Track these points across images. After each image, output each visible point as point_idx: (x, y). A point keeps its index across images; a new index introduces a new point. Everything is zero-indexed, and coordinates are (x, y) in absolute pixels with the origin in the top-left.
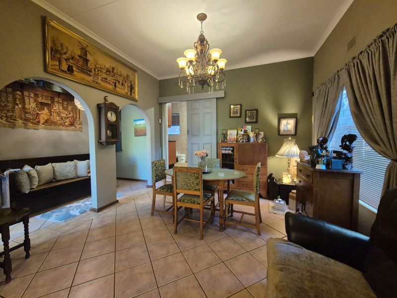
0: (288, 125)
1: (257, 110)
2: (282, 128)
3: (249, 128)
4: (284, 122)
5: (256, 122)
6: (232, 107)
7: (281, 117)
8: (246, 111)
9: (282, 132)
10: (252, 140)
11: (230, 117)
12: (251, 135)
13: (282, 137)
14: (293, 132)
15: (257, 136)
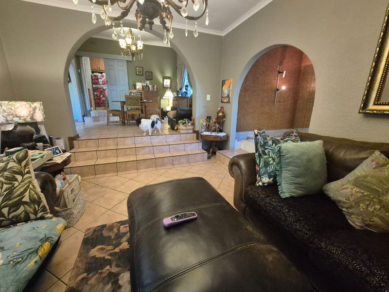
0: (167, 82)
1: (152, 72)
2: (165, 84)
3: (148, 82)
4: (166, 81)
5: (152, 79)
6: (137, 68)
7: (164, 78)
8: (146, 72)
9: (165, 86)
10: (151, 89)
11: (137, 75)
12: (150, 86)
13: (165, 89)
14: (169, 86)
15: (153, 87)
